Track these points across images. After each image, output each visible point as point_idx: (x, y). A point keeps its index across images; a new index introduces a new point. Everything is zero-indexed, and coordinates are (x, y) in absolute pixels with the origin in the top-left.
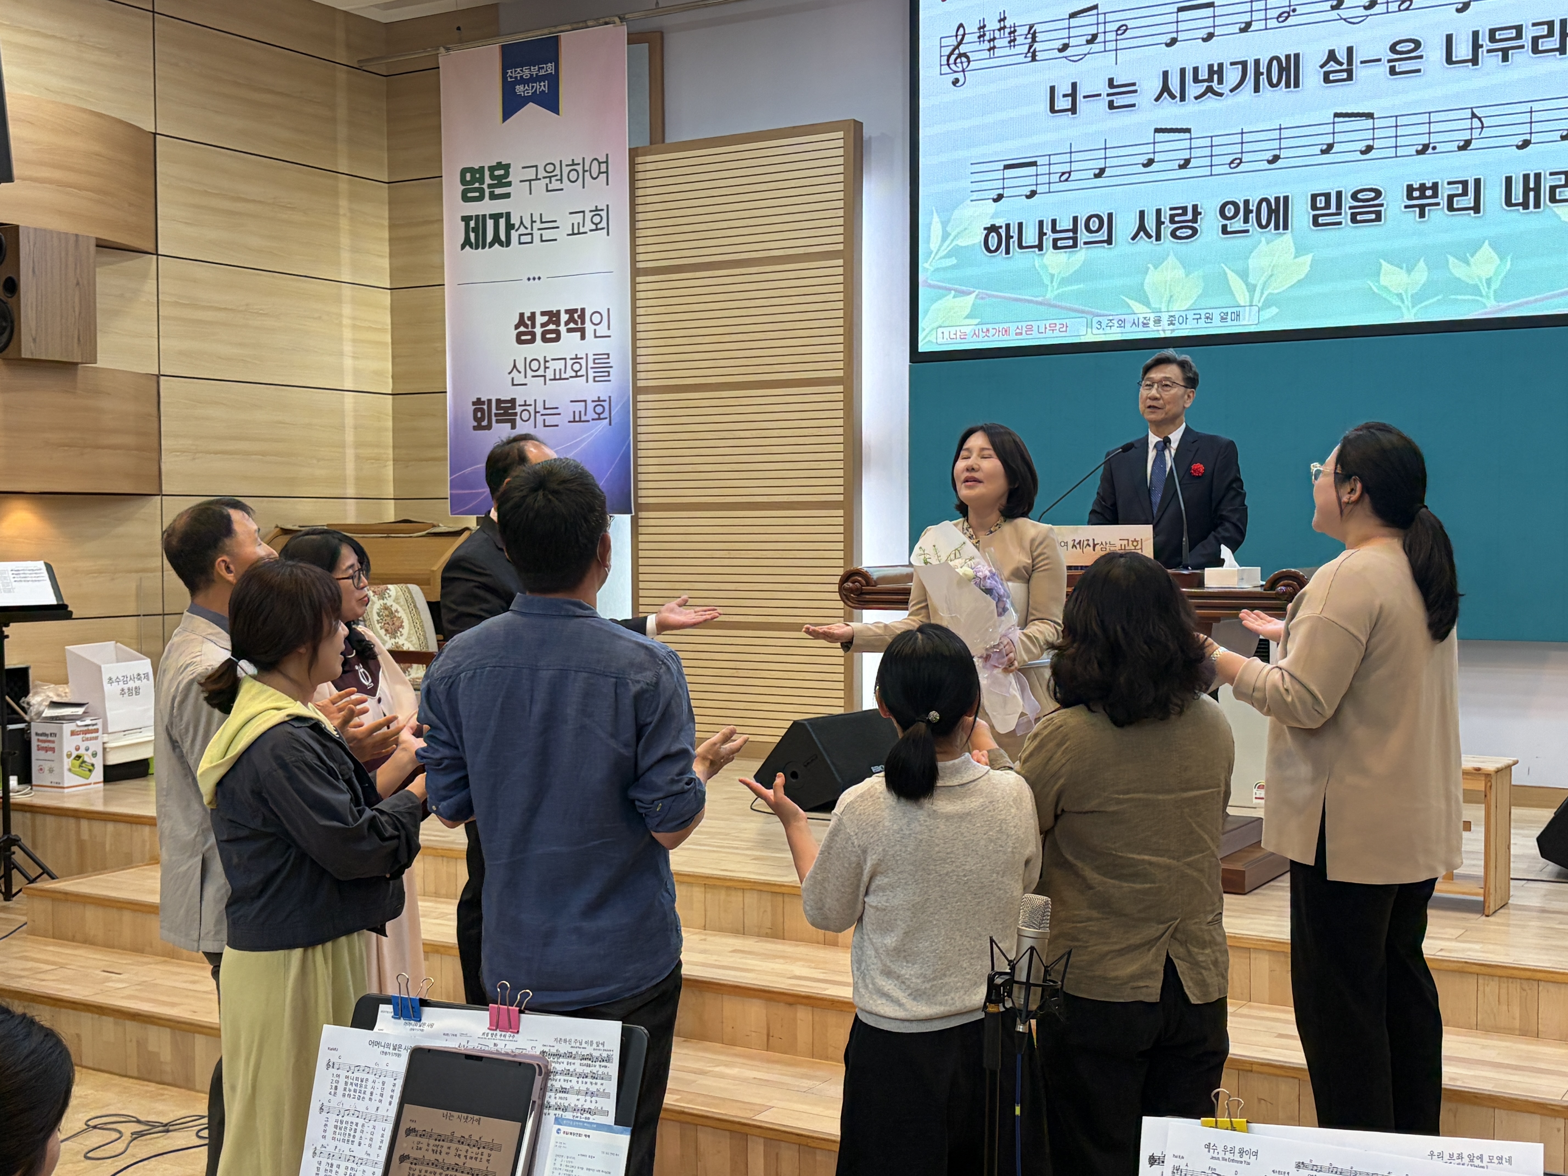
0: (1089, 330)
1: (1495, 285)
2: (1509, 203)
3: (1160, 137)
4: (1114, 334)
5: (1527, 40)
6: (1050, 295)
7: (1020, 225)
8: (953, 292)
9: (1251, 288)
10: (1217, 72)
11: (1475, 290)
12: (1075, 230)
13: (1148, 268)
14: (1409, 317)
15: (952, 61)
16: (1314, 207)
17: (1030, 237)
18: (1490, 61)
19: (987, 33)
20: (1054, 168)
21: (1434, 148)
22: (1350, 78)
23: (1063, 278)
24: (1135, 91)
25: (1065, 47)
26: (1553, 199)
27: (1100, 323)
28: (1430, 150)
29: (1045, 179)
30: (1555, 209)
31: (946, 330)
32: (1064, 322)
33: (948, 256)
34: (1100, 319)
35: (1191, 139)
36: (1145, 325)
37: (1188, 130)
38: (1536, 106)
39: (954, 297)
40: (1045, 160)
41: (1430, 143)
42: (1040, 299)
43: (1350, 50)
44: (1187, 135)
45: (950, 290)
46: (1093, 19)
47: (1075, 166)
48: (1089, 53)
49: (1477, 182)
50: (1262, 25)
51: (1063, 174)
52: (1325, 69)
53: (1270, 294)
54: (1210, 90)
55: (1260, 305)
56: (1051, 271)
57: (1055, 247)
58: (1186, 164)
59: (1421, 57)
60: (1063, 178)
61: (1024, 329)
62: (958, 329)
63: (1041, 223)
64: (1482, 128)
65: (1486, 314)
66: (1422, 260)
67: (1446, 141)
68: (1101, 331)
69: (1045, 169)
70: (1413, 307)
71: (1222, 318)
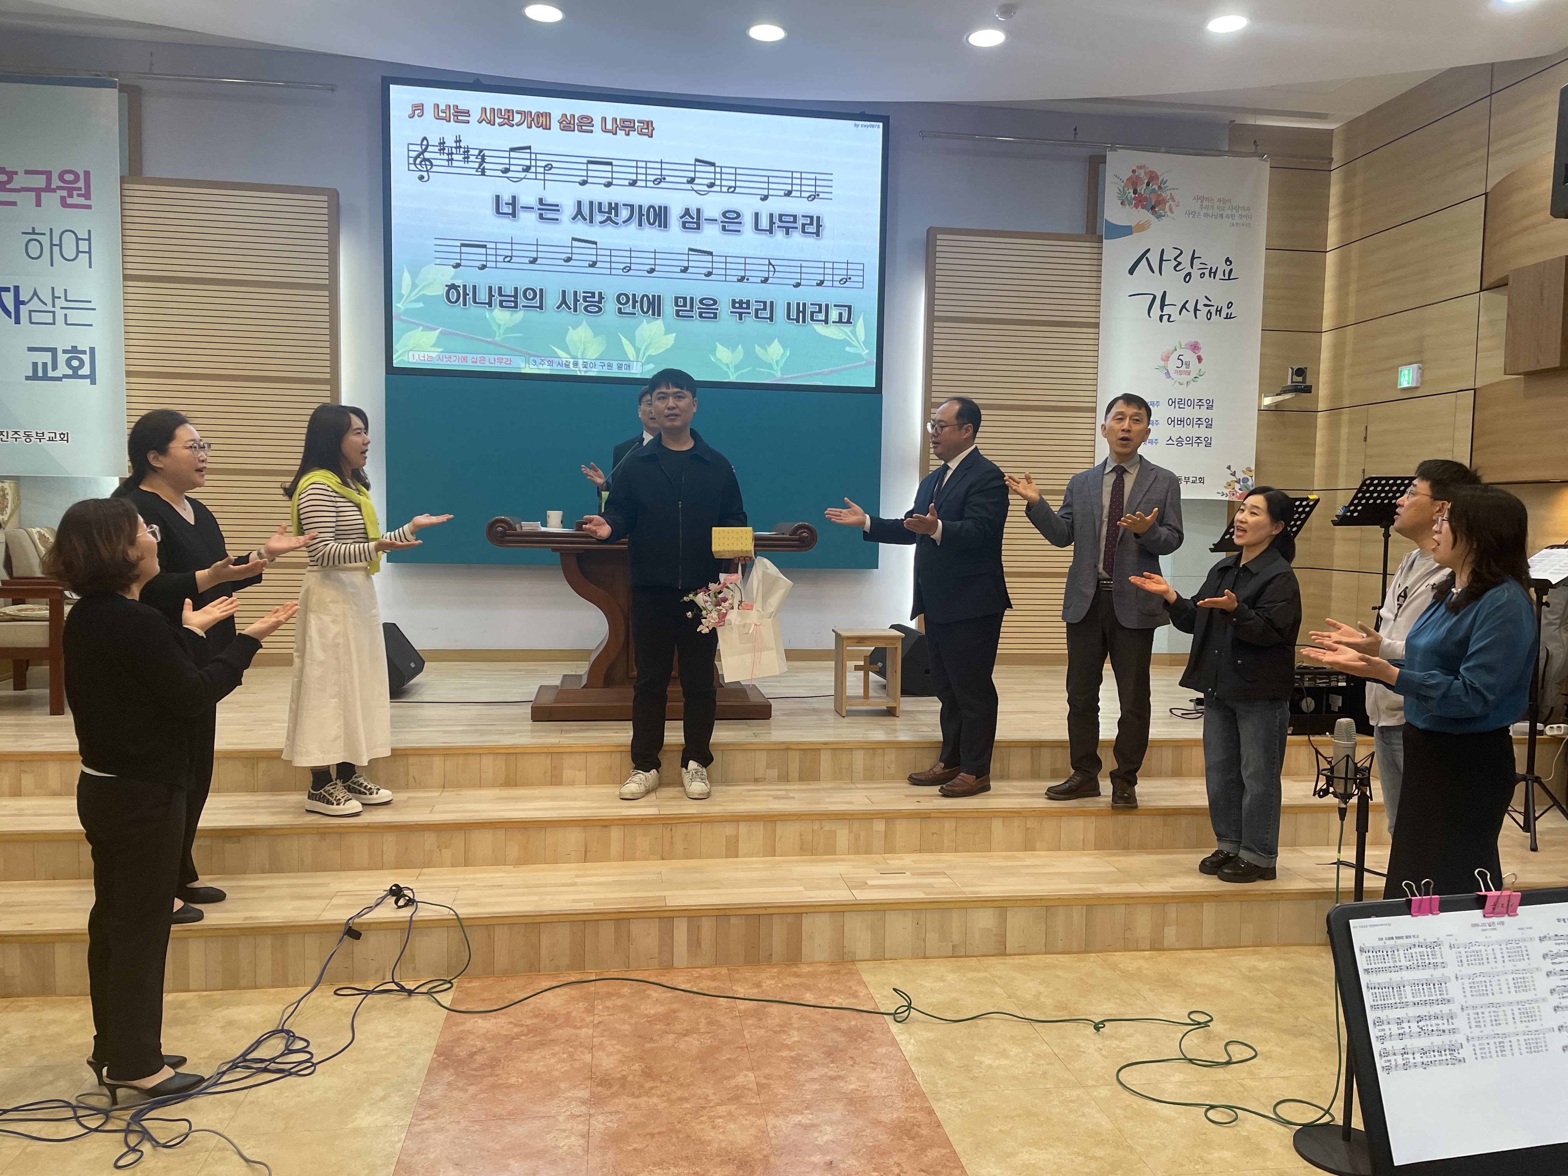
0: (527, 365)
1: (781, 364)
2: (789, 318)
3: (576, 244)
4: (545, 369)
5: (799, 224)
6: (497, 338)
7: (474, 287)
8: (421, 328)
9: (637, 350)
10: (614, 208)
11: (770, 366)
12: (516, 296)
13: (568, 329)
14: (733, 378)
15: (418, 161)
16: (677, 305)
17: (483, 296)
18: (780, 234)
19: (447, 149)
20: (499, 252)
21: (748, 279)
22: (698, 228)
23: (507, 328)
24: (559, 210)
25: (506, 171)
26: (812, 319)
27: (535, 361)
28: (745, 280)
29: (493, 258)
30: (814, 325)
31: (416, 354)
32: (508, 357)
33: (417, 301)
34: (534, 358)
35: (597, 249)
36: (567, 366)
37: (595, 243)
38: (804, 264)
39: (422, 331)
40: (493, 245)
41: (745, 277)
42: (489, 340)
43: (698, 210)
44: (594, 246)
45: (419, 325)
46: (528, 156)
47: (515, 253)
48: (524, 178)
49: (772, 303)
50: (643, 183)
51: (507, 257)
52: (683, 220)
53: (649, 356)
54: (609, 219)
55: (643, 361)
56: (499, 322)
57: (501, 306)
58: (593, 265)
59: (741, 223)
60: (506, 260)
61: (479, 359)
62: (426, 353)
63: (490, 288)
64: (775, 271)
65: (776, 381)
66: (740, 346)
67: (756, 276)
68: (535, 367)
69: (493, 252)
70: (735, 372)
71: (619, 367)
